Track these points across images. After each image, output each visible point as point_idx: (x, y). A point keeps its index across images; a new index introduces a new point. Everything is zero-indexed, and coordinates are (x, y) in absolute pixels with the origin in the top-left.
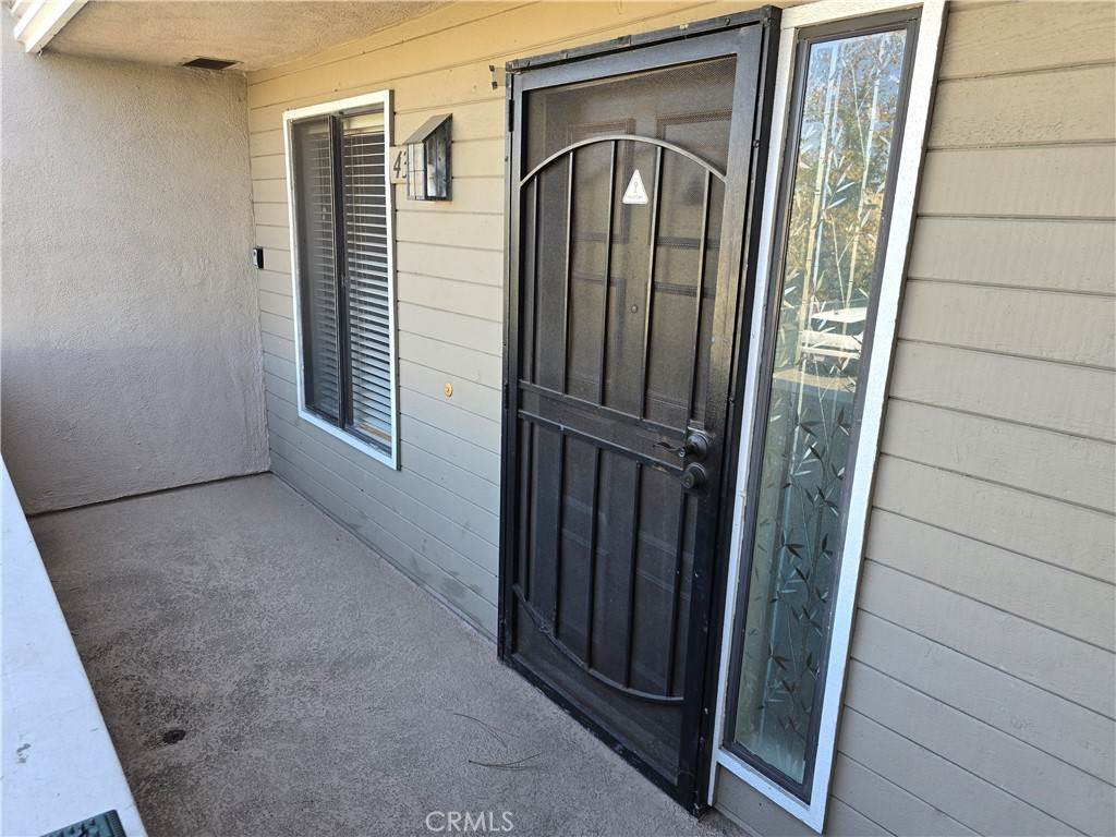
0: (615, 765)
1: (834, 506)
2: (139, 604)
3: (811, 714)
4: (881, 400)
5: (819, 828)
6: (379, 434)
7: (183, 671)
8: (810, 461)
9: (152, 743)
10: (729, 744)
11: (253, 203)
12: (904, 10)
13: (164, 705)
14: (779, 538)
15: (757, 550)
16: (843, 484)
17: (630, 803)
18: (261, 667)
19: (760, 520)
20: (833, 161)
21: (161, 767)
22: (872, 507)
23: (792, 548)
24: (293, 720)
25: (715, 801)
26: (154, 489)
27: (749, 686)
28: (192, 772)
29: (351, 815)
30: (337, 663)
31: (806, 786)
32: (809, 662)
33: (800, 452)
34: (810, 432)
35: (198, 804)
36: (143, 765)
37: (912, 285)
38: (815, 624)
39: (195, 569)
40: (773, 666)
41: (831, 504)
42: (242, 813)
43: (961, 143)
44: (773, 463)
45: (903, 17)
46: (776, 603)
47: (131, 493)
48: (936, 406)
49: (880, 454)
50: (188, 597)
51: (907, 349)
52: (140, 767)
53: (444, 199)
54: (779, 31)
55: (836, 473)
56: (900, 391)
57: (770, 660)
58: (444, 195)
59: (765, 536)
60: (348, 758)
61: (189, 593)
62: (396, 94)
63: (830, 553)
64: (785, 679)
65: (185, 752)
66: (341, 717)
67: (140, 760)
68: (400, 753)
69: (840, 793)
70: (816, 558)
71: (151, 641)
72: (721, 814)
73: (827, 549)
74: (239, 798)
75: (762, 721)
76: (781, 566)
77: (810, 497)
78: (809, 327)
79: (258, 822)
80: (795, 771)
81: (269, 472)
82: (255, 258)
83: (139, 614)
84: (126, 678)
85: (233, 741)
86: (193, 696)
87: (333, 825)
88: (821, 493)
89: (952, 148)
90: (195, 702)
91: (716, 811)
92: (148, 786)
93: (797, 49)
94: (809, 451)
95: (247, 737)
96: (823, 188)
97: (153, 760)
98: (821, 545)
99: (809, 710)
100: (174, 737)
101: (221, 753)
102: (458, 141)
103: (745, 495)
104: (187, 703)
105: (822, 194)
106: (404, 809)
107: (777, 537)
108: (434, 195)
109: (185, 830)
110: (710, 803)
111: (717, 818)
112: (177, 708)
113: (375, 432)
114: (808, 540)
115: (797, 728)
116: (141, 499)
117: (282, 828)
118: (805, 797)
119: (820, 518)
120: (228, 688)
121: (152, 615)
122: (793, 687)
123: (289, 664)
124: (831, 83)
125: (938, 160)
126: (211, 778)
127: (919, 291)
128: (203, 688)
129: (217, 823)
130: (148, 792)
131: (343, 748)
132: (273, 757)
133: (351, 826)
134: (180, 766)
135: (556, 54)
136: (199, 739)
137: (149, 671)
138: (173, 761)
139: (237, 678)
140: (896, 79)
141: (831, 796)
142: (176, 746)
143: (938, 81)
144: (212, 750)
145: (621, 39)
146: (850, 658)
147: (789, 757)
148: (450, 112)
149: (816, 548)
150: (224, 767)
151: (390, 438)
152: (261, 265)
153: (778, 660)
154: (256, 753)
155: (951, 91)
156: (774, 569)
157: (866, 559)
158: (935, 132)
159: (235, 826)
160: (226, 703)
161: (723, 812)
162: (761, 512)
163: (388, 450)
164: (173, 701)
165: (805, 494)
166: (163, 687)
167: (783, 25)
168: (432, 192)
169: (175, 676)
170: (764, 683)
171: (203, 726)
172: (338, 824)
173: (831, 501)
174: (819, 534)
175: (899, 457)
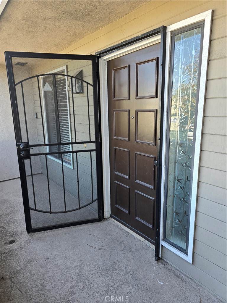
0: (133, 247)
1: (190, 167)
2: (5, 208)
3: (187, 229)
4: (201, 134)
5: (191, 262)
6: (68, 160)
7: (15, 225)
8: (182, 154)
9: (6, 244)
10: (164, 239)
11: (34, 101)
12: (200, 22)
13: (10, 234)
14: (175, 178)
15: (169, 182)
16: (192, 160)
17: (137, 258)
18: (37, 223)
19: (169, 173)
20: (183, 68)
21: (8, 250)
22: (200, 166)
23: (178, 181)
25: (162, 256)
26: (11, 179)
27: (169, 222)
28: (16, 251)
29: (59, 262)
31: (187, 250)
32: (185, 213)
33: (179, 152)
34: (181, 146)
35: (17, 259)
36: (3, 250)
37: (207, 100)
38: (186, 202)
40: (175, 215)
41: (188, 167)
42: (29, 262)
43: (218, 57)
44: (172, 156)
45: (199, 24)
46: (175, 197)
47: (4, 180)
48: (216, 135)
49: (201, 150)
50: (18, 206)
51: (207, 119)
52: (2, 250)
53: (81, 93)
54: (166, 33)
55: (189, 157)
56: (206, 132)
57: (174, 214)
58: (81, 92)
59: (171, 178)
60: (59, 247)
61: (18, 205)
62: (68, 66)
63: (189, 181)
64: (179, 219)
65: (14, 246)
67: (3, 248)
69: (196, 251)
70: (185, 182)
71: (8, 218)
72: (163, 260)
73: (188, 180)
74: (29, 258)
75: (173, 232)
76: (176, 186)
77: (183, 165)
78: (179, 115)
79: (33, 264)
80: (183, 246)
81: (41, 173)
82: (35, 115)
83: (5, 210)
84: (0, 227)
85: (28, 243)
86: (18, 231)
87: (54, 265)
88: (185, 164)
89: (216, 59)
90: (18, 233)
91: (162, 259)
92: (4, 255)
93: (172, 37)
94: (182, 152)
95: (32, 242)
96: (181, 76)
97: (6, 248)
98: (186, 179)
99: (186, 227)
100: (12, 242)
101: (24, 246)
102: (84, 77)
103: (164, 166)
104: (16, 233)
105: (181, 78)
107: (174, 178)
108: (78, 92)
109: (13, 267)
110: (160, 257)
111: (162, 261)
112: (13, 234)
113: (67, 160)
114: (182, 177)
115: (183, 233)
116: (7, 181)
117: (40, 266)
118: (186, 253)
119: (186, 171)
121: (8, 211)
122: (181, 221)
124: (181, 46)
125: (212, 63)
126: (21, 253)
127: (209, 102)
128: (21, 229)
129: (22, 264)
130: (4, 256)
132: (38, 247)
133: (59, 265)
134: (13, 250)
135: (108, 49)
136: (19, 243)
137: (7, 225)
138: (11, 248)
140: (199, 42)
141: (194, 253)
142: (12, 244)
143: (211, 41)
144: (22, 245)
145: (124, 41)
146: (196, 211)
147: (181, 242)
148: (82, 69)
149: (185, 180)
150: (25, 250)
151: (71, 161)
152: (37, 117)
153: (177, 213)
154: (34, 246)
155: (215, 43)
156: (174, 187)
157: (199, 181)
158: (211, 55)
159: (27, 265)
161: (163, 259)
162: (169, 171)
163: (70, 164)
164: (12, 233)
165: (181, 164)
166: (10, 229)
167: (167, 31)
168: (78, 91)
169: (14, 226)
170: (173, 221)
171: (20, 239)
172: (55, 264)
173: (189, 166)
174: (186, 175)
175: (207, 151)
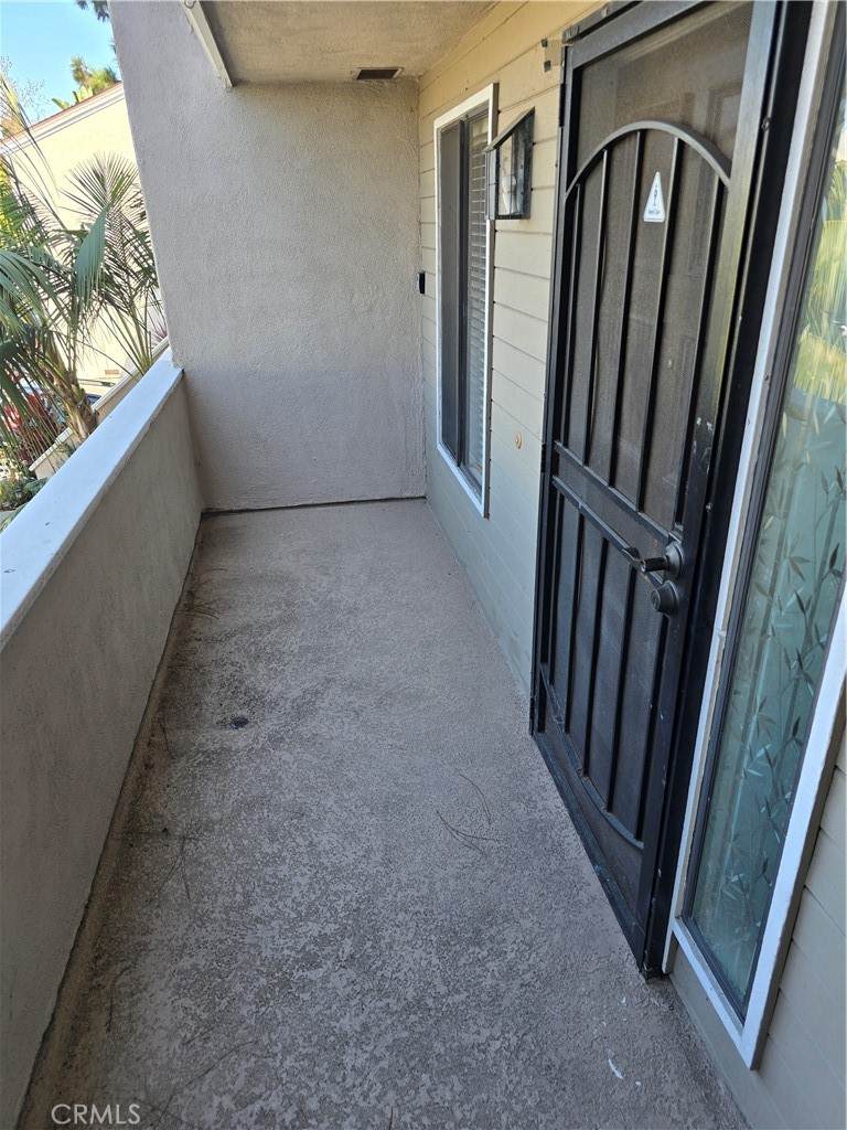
2: (272, 601)
5: (748, 1061)
7: (272, 669)
9: (223, 724)
10: (686, 918)
11: (420, 223)
13: (245, 694)
14: (752, 702)
18: (329, 681)
21: (218, 746)
23: (763, 721)
24: (328, 737)
25: (669, 969)
28: (235, 757)
29: (325, 839)
30: (389, 694)
35: (225, 785)
36: (208, 740)
38: (774, 826)
39: (325, 578)
40: (732, 853)
41: (807, 678)
42: (250, 806)
46: (742, 781)
47: (310, 502)
57: (730, 845)
58: (522, 212)
60: (351, 786)
61: (311, 600)
62: (500, 86)
63: (798, 743)
64: (741, 875)
65: (240, 739)
66: (366, 745)
68: (394, 795)
70: (785, 742)
71: (264, 636)
72: (673, 987)
73: (796, 736)
76: (751, 735)
77: (788, 661)
79: (256, 817)
81: (424, 497)
82: (418, 283)
83: (267, 611)
84: (232, 664)
85: (276, 740)
86: (268, 692)
87: (307, 843)
90: (267, 697)
91: (667, 981)
92: (202, 759)
95: (287, 740)
97: (215, 739)
98: (792, 729)
100: (240, 723)
101: (263, 749)
104: (262, 697)
106: (369, 851)
107: (750, 701)
108: (508, 213)
109: (206, 805)
110: (663, 970)
112: (255, 700)
114: (780, 716)
117: (270, 829)
120: (296, 693)
121: (276, 614)
122: (747, 890)
123: (351, 685)
126: (244, 767)
128: (279, 688)
129: (229, 807)
130: (200, 763)
131: (352, 774)
132: (296, 764)
133: (320, 848)
134: (229, 750)
136: (253, 731)
137: (250, 663)
138: (228, 744)
139: (307, 685)
142: (236, 732)
144: (258, 743)
148: (532, 107)
149: (786, 731)
150: (258, 761)
152: (423, 290)
154: (287, 756)
156: (744, 738)
160: (288, 705)
161: (673, 982)
164: (253, 693)
165: (783, 655)
166: (252, 679)
169: (265, 671)
170: (722, 869)
171: (262, 721)
172: (311, 843)
173: (809, 676)
174: (791, 717)
